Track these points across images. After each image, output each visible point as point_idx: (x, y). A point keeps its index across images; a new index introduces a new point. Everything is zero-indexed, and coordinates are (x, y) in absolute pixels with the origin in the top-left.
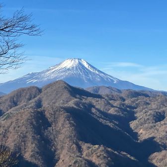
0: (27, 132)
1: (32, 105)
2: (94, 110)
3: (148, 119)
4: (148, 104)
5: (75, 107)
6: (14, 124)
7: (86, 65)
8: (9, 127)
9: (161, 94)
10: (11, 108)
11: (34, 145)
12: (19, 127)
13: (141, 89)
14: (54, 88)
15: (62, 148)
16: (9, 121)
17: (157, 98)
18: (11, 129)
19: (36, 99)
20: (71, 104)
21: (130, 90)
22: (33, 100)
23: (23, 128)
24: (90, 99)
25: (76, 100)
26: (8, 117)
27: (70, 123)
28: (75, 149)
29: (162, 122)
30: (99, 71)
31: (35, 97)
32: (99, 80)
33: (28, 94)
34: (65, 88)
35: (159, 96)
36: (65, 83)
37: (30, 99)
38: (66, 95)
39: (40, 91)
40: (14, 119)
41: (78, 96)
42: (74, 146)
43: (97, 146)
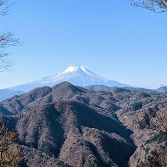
0: (42, 120)
1: (46, 100)
3: (130, 108)
4: (129, 97)
5: (77, 101)
6: (32, 114)
7: (84, 70)
8: (29, 117)
9: (139, 90)
10: (30, 103)
11: (47, 129)
12: (36, 116)
13: (124, 87)
14: (61, 87)
15: (68, 131)
16: (29, 112)
17: (136, 92)
18: (31, 118)
19: (48, 95)
20: (74, 98)
21: (116, 87)
22: (46, 96)
23: (40, 117)
25: (77, 95)
26: (28, 109)
27: (73, 112)
29: (140, 110)
30: (93, 74)
32: (94, 80)
33: (43, 92)
34: (69, 87)
35: (137, 91)
36: (69, 83)
37: (43, 96)
38: (70, 92)
39: (51, 89)
40: (33, 110)
41: (78, 92)
42: (77, 128)
43: (93, 129)
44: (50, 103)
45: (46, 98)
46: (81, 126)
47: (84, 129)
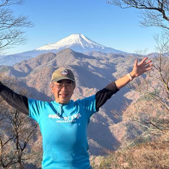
2: (90, 67)
3: (124, 71)
4: (124, 62)
5: (78, 65)
6: (39, 76)
7: (84, 38)
8: (36, 79)
9: (132, 55)
10: (37, 67)
12: (42, 78)
14: (64, 53)
16: (36, 75)
17: (130, 58)
18: (38, 80)
20: (75, 63)
21: (112, 53)
22: (51, 61)
23: (46, 79)
24: (87, 60)
25: (78, 60)
26: (36, 72)
28: (78, 91)
30: (92, 41)
31: (52, 59)
32: (93, 47)
33: (48, 57)
34: (71, 53)
37: (49, 61)
38: (72, 57)
39: (55, 55)
40: (39, 73)
41: (80, 58)
43: (92, 89)
44: (55, 67)
45: (51, 63)
46: (81, 87)
47: (84, 89)
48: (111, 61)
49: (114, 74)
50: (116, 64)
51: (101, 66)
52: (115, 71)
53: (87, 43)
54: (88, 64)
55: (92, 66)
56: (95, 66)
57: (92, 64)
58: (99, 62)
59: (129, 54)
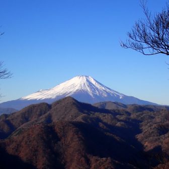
0: (38, 147)
1: (43, 120)
2: (101, 125)
3: (153, 132)
4: (152, 118)
5: (83, 121)
6: (25, 139)
7: (94, 82)
8: (21, 142)
9: (164, 109)
10: (22, 124)
11: (45, 158)
12: (30, 142)
13: (145, 104)
14: (63, 104)
15: (72, 161)
17: (161, 112)
18: (23, 144)
19: (46, 114)
20: (79, 119)
21: (135, 105)
22: (43, 116)
23: (35, 143)
24: (97, 114)
25: (84, 115)
26: (20, 132)
27: (79, 137)
28: (84, 162)
29: (166, 135)
30: (105, 87)
32: (106, 96)
33: (39, 110)
34: (74, 104)
36: (74, 99)
37: (40, 115)
38: (74, 110)
39: (50, 107)
40: (25, 134)
41: (86, 112)
42: (83, 159)
43: (104, 159)
44: (49, 125)
45: (43, 118)
46: (89, 156)
47: (93, 159)
48: (133, 116)
49: (139, 137)
50: (141, 122)
51: (118, 124)
52: (140, 132)
53: (97, 89)
54: (99, 120)
55: (105, 124)
56: (109, 123)
57: (105, 121)
58: (116, 119)
59: (161, 106)
